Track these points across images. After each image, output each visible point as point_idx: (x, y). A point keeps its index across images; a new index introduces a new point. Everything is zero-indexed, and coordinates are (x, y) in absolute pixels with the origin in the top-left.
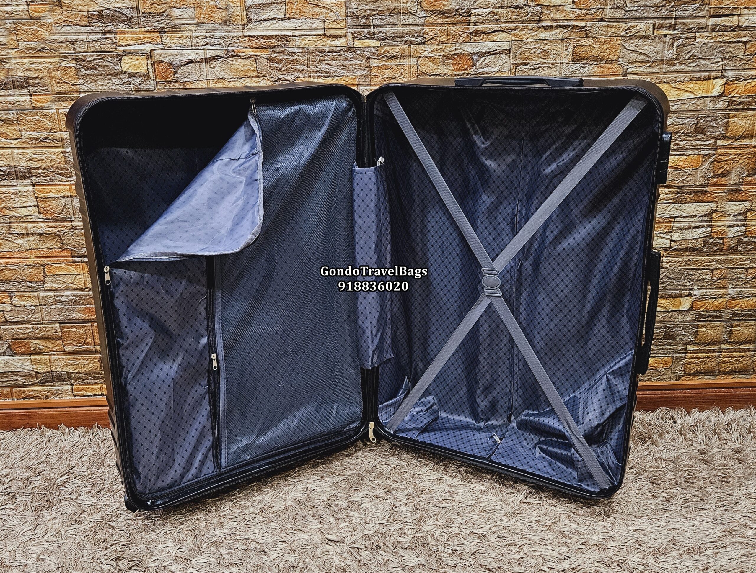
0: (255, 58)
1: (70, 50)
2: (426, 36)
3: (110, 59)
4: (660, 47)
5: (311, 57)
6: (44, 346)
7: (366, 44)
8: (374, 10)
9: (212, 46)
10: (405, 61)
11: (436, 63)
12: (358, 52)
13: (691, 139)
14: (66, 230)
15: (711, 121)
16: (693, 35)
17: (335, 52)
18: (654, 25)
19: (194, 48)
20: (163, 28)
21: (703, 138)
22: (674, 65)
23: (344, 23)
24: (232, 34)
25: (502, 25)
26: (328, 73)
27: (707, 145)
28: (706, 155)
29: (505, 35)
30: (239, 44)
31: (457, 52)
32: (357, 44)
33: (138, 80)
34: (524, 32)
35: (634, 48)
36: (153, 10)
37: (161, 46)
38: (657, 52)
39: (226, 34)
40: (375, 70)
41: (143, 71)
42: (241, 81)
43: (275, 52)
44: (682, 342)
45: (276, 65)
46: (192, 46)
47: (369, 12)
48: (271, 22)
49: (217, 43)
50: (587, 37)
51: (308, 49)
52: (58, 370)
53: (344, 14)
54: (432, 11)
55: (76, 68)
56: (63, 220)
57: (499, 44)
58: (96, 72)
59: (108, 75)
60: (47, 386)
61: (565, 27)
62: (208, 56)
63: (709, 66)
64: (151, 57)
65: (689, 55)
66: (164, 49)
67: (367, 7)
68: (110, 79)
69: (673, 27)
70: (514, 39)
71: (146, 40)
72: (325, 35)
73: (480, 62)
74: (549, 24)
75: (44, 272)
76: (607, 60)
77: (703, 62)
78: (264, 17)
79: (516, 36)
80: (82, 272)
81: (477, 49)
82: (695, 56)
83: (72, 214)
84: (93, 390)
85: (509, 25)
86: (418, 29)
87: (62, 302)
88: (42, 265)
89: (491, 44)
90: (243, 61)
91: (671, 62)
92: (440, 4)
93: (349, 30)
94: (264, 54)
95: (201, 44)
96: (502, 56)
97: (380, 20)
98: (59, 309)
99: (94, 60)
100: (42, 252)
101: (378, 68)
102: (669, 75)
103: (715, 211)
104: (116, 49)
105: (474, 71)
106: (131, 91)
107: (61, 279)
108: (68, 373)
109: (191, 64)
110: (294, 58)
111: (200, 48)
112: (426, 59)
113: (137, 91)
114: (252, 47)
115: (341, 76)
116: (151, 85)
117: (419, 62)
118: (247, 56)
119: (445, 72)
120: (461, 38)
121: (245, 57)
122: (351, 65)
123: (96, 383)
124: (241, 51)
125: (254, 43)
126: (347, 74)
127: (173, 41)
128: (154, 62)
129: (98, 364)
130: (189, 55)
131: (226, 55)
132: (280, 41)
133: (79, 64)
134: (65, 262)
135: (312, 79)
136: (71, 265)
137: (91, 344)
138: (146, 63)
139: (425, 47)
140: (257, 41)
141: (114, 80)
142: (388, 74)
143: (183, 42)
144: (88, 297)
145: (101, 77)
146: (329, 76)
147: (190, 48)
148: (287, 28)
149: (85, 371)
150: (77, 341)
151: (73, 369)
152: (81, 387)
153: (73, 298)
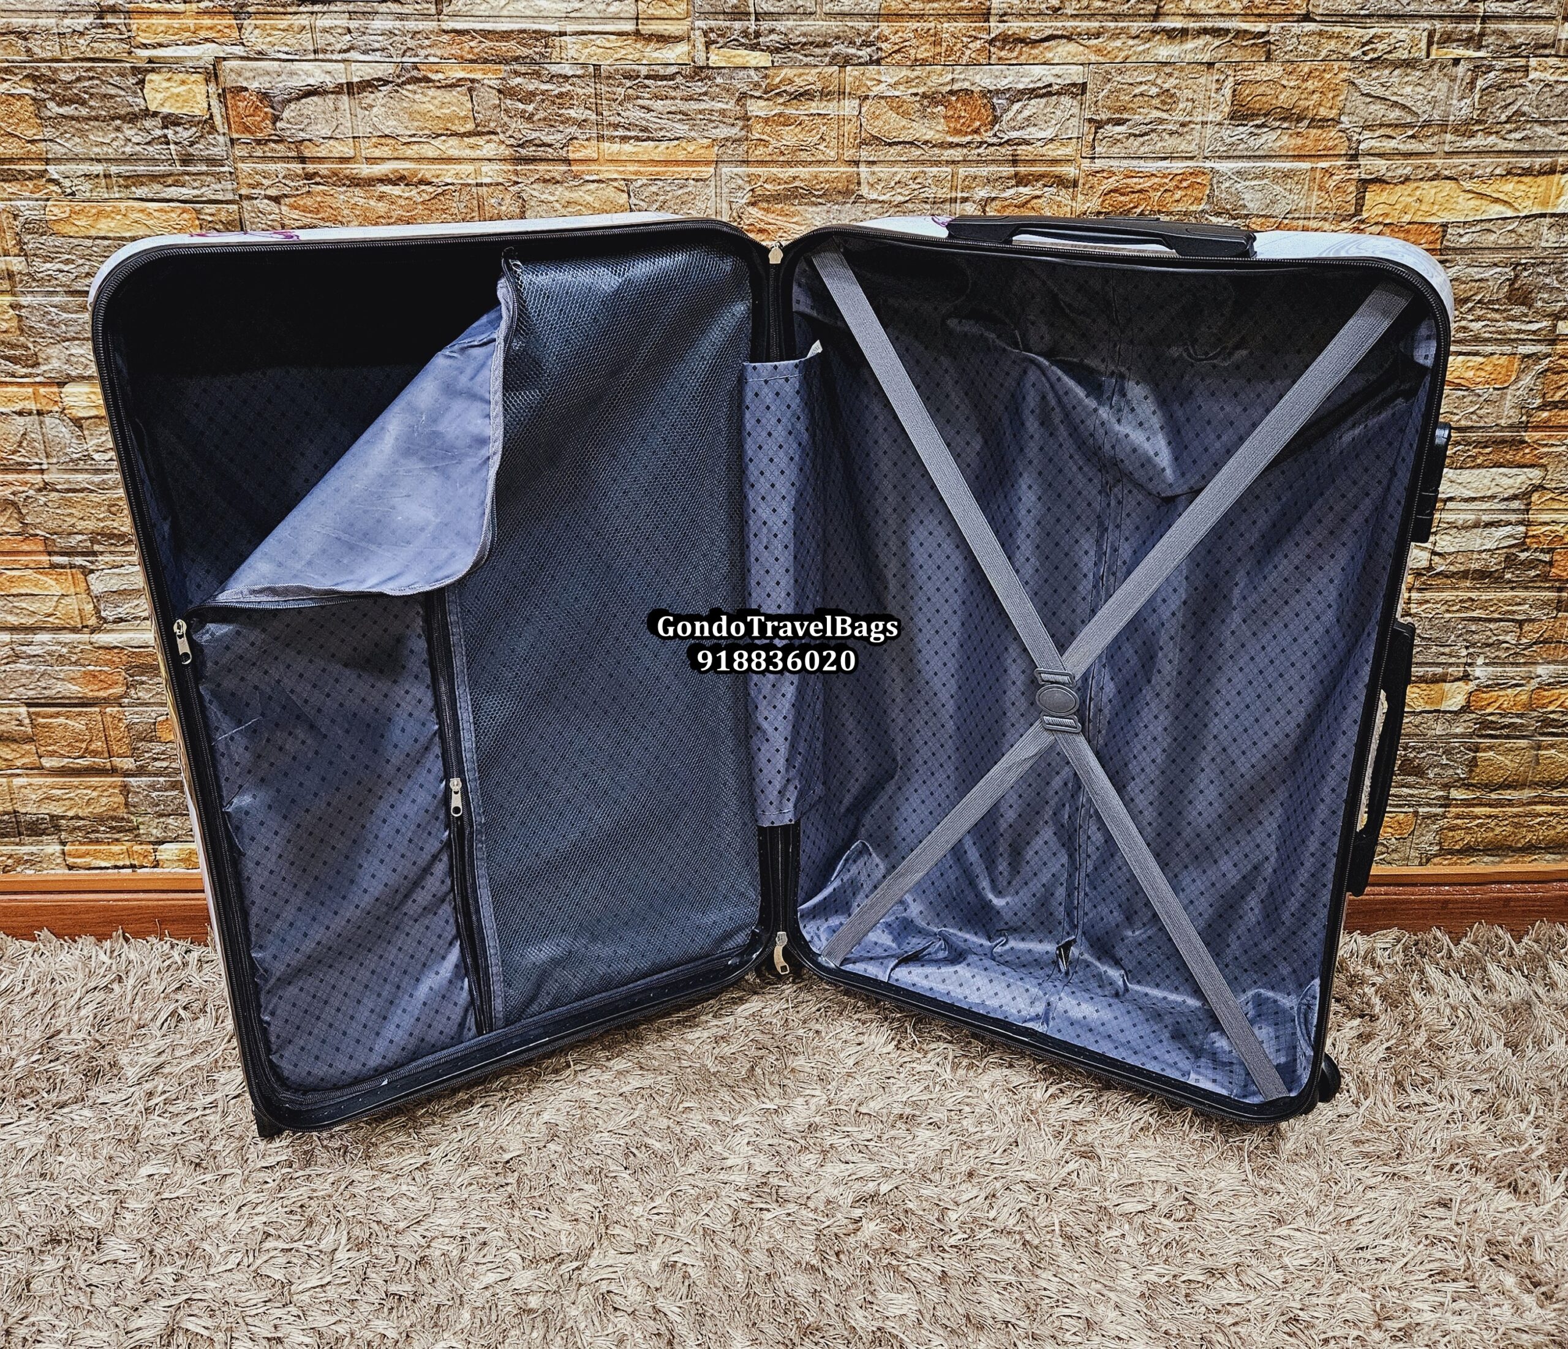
0: (471, 87)
1: (18, 53)
2: (884, 46)
3: (116, 80)
4: (1442, 86)
5: (604, 88)
7: (739, 61)
9: (365, 52)
10: (831, 105)
11: (905, 114)
12: (719, 80)
13: (1497, 316)
14: (31, 492)
15: (1547, 275)
16: (1522, 62)
17: (664, 78)
18: (1431, 35)
19: (321, 56)
20: (242, 5)
21: (1526, 315)
22: (1473, 135)
23: (684, 6)
24: (411, 25)
25: (1068, 24)
26: (645, 129)
27: (1534, 332)
28: (1528, 356)
29: (1072, 47)
30: (429, 51)
31: (956, 87)
32: (716, 58)
33: (186, 134)
34: (1118, 43)
35: (1380, 92)
37: (239, 50)
38: (1434, 102)
39: (398, 24)
40: (758, 127)
41: (197, 112)
42: (437, 142)
43: (517, 74)
44: (1440, 781)
45: (521, 106)
46: (315, 52)
49: (377, 45)
50: (1268, 59)
51: (597, 67)
52: (28, 809)
55: (34, 99)
56: (22, 468)
57: (1057, 70)
58: (84, 112)
59: (113, 119)
61: (1216, 32)
62: (356, 80)
63: (1555, 141)
64: (216, 76)
65: (1509, 112)
66: (248, 59)
68: (118, 129)
69: (1475, 41)
70: (1093, 58)
71: (203, 34)
72: (637, 33)
73: (1011, 114)
74: (1178, 23)
76: (1313, 120)
77: (1540, 130)
79: (1098, 51)
80: (72, 590)
81: (1006, 81)
82: (1524, 114)
83: (42, 455)
84: (112, 855)
85: (1085, 25)
86: (864, 26)
87: (29, 656)
89: (1038, 71)
90: (439, 92)
91: (1465, 129)
93: (698, 23)
94: (489, 77)
95: (338, 47)
96: (1065, 100)
98: (23, 673)
99: (78, 79)
101: (766, 120)
102: (1456, 161)
103: (1539, 488)
104: (130, 53)
105: (995, 135)
106: (171, 161)
107: (24, 605)
108: (52, 817)
109: (315, 98)
110: (563, 90)
111: (334, 57)
112: (883, 102)
113: (186, 160)
114: (462, 60)
115: (677, 139)
116: (217, 145)
117: (863, 110)
118: (449, 82)
119: (927, 138)
120: (968, 52)
121: (444, 83)
122: (700, 112)
123: (117, 840)
124: (435, 67)
125: (467, 48)
126: (693, 134)
127: (269, 39)
128: (224, 90)
129: (120, 799)
130: (308, 76)
131: (398, 77)
132: (529, 46)
133: (42, 90)
134: (32, 565)
135: (607, 144)
136: (47, 574)
137: (102, 753)
138: (204, 91)
139: (879, 73)
140: (472, 44)
141: (129, 133)
142: (790, 136)
143: (294, 41)
144: (89, 647)
145: (97, 123)
146: (648, 139)
147: (312, 57)
148: (545, 14)
149: (90, 813)
150: (69, 745)
151: (65, 808)
152: (84, 848)
153: (54, 648)
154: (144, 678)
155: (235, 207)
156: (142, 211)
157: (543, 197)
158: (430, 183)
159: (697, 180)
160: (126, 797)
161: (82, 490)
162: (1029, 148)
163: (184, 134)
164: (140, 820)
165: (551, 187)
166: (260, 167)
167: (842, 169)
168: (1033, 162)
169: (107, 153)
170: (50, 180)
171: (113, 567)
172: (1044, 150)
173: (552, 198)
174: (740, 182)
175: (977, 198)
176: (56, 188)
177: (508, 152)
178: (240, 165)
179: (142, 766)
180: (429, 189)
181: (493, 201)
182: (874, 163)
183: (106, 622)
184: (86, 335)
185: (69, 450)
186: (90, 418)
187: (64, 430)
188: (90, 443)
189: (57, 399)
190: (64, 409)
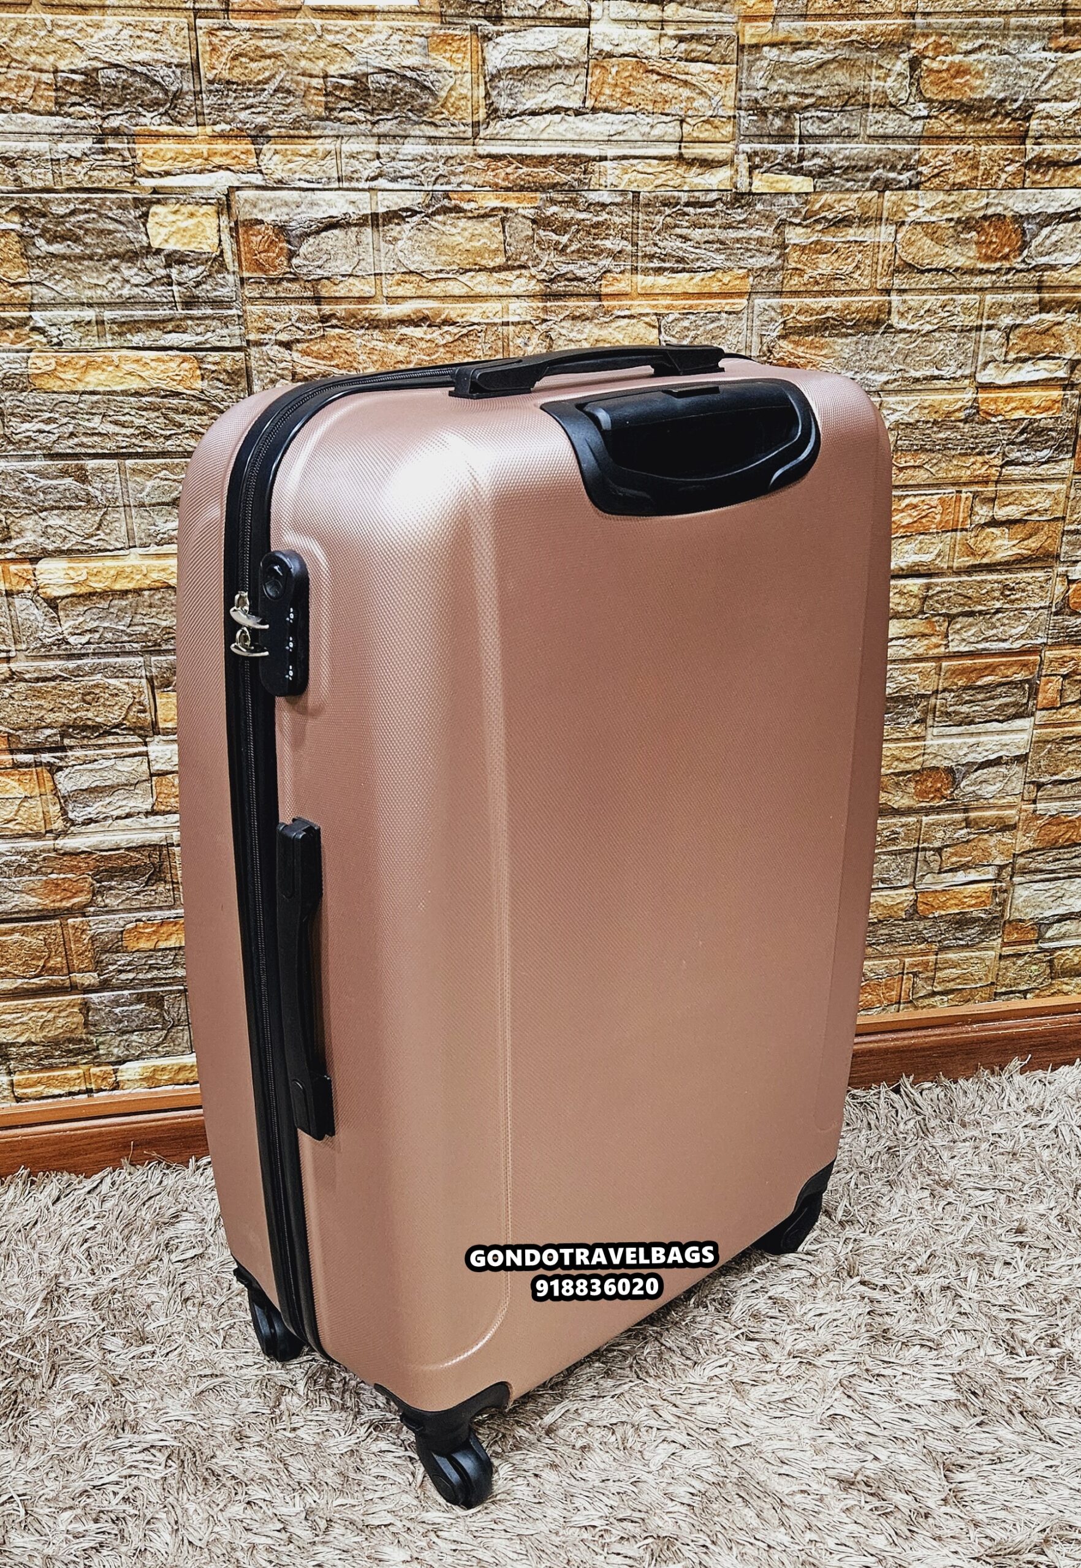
0: (504, 216)
3: (116, 213)
5: (643, 217)
7: (781, 187)
8: (805, 96)
9: (394, 180)
10: (869, 231)
11: (939, 241)
12: (759, 207)
17: (704, 205)
19: (346, 185)
20: (263, 128)
23: (728, 130)
24: (444, 149)
26: (681, 260)
30: (462, 178)
31: (990, 212)
32: (761, 183)
33: (193, 273)
36: (236, 74)
37: (257, 179)
39: (430, 148)
40: (796, 255)
41: (207, 249)
42: (464, 278)
43: (553, 202)
45: (555, 237)
46: (339, 180)
47: (793, 100)
48: (548, 117)
49: (406, 172)
51: (636, 194)
53: (731, 103)
54: (943, 103)
55: (21, 236)
59: (110, 257)
62: (382, 210)
64: (229, 207)
66: (265, 188)
67: (792, 87)
68: (115, 269)
71: (217, 160)
72: (680, 158)
73: (1039, 239)
78: (531, 104)
80: (37, 791)
81: (1037, 206)
83: (10, 642)
84: (66, 1081)
86: (907, 148)
89: (1068, 194)
90: (470, 223)
92: (964, 85)
93: (742, 147)
94: (524, 206)
95: (365, 174)
97: (817, 123)
99: (73, 213)
101: (804, 249)
104: (132, 183)
105: (1023, 261)
106: (173, 305)
109: (336, 232)
110: (600, 219)
111: (361, 185)
112: (919, 228)
113: (190, 302)
114: (496, 188)
115: (713, 269)
116: (226, 286)
117: (899, 236)
118: (482, 212)
119: (958, 264)
120: (1004, 176)
121: (476, 213)
122: (738, 240)
123: (74, 1064)
124: (469, 196)
125: (503, 175)
126: (729, 264)
127: (290, 165)
128: (236, 223)
129: (80, 1019)
130: (330, 206)
131: (428, 206)
132: (567, 172)
133: (31, 225)
135: (640, 277)
136: (8, 775)
137: (61, 970)
138: (215, 225)
139: (917, 198)
140: (509, 170)
141: (127, 273)
142: (825, 265)
143: (316, 168)
144: (52, 854)
145: (91, 263)
146: (683, 270)
147: (336, 185)
148: (587, 137)
149: (44, 1037)
150: (23, 965)
151: (15, 1034)
152: (35, 1076)
153: (13, 858)
154: (113, 883)
155: (242, 354)
156: (137, 361)
157: (571, 336)
158: (454, 323)
159: (730, 313)
160: (86, 1016)
161: (53, 679)
162: (1055, 274)
163: (191, 274)
164: (101, 1039)
165: (579, 325)
166: (272, 309)
167: (874, 298)
168: (1056, 288)
169: (101, 297)
170: (33, 329)
171: (84, 763)
172: (1067, 276)
173: (580, 337)
174: (773, 313)
175: (1003, 325)
176: (41, 338)
177: (538, 288)
178: (249, 307)
179: (106, 980)
180: (453, 329)
181: (519, 341)
182: (905, 291)
183: (73, 825)
184: (67, 504)
185: (40, 634)
186: (67, 597)
187: (36, 612)
188: (66, 626)
189: (31, 577)
190: (38, 588)
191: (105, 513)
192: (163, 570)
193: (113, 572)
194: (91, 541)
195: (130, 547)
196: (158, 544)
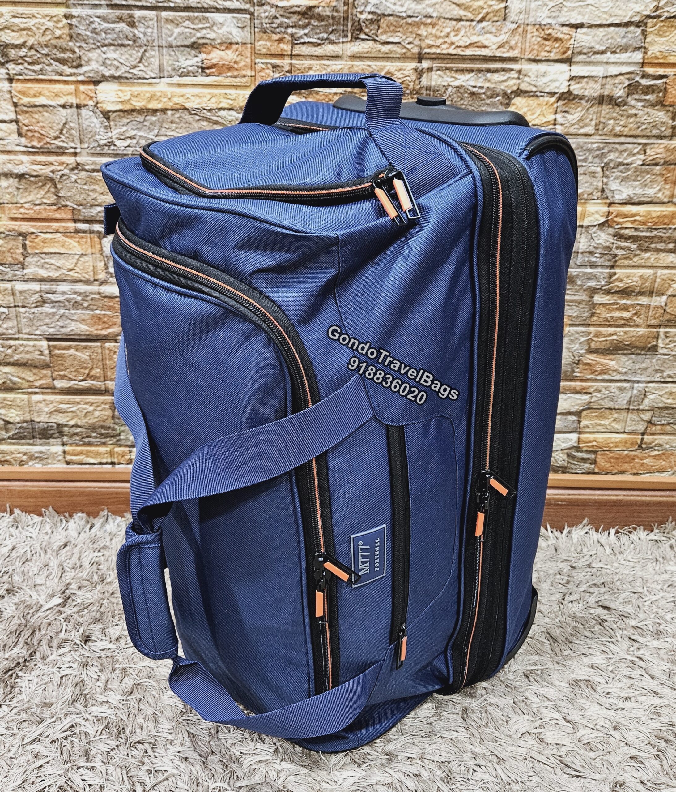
6: (19, 377)
14: (66, 171)
52: (41, 419)
56: (61, 151)
60: (23, 444)
75: (24, 246)
80: (89, 251)
83: (77, 141)
84: (98, 454)
87: (53, 302)
88: (20, 234)
98: (47, 315)
100: (22, 210)
107: (52, 261)
108: (59, 425)
123: (104, 444)
129: (109, 413)
134: (61, 230)
136: (72, 237)
137: (99, 378)
144: (97, 296)
149: (87, 423)
150: (76, 371)
151: (68, 419)
152: (79, 449)
153: (72, 296)
160: (114, 411)
164: (122, 428)
184: (120, 42)
185: (97, 137)
186: (116, 111)
187: (95, 120)
188: (115, 132)
189: (93, 95)
190: (97, 103)
191: (145, 51)
192: (182, 96)
193: (148, 95)
194: (135, 71)
195: (160, 78)
196: (180, 76)
